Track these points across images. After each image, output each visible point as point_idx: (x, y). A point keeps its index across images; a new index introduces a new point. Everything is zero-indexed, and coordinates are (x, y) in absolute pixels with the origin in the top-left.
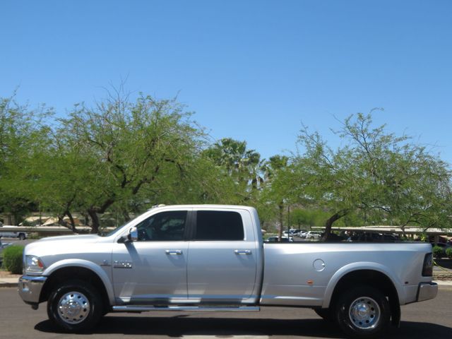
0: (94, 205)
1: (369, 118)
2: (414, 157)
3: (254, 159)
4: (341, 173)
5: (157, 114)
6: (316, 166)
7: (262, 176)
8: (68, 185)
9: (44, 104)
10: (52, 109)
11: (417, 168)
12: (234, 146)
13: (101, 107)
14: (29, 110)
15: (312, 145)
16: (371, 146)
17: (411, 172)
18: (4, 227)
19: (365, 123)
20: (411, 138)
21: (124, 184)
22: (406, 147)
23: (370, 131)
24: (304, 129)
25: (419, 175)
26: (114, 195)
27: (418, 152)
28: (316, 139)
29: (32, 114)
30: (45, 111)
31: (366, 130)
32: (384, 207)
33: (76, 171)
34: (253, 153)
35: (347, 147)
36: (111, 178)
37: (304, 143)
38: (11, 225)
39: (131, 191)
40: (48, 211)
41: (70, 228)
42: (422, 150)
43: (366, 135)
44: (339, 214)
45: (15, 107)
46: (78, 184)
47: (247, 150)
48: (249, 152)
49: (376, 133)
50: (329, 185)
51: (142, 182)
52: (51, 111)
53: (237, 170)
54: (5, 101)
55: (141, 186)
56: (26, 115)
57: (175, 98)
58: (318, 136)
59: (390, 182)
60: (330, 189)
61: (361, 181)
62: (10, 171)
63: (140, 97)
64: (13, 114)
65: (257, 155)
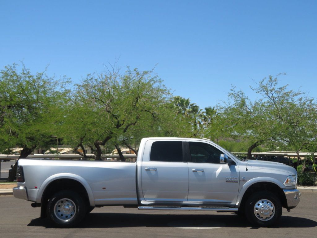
0: (98, 140)
1: (275, 80)
2: (306, 106)
3: (195, 109)
4: (258, 117)
5: (140, 81)
6: (241, 113)
7: (200, 120)
8: (83, 127)
9: (65, 76)
10: (70, 79)
11: (308, 113)
12: (182, 101)
13: (101, 77)
14: (55, 80)
15: (238, 99)
16: (277, 99)
17: (304, 116)
18: (35, 155)
19: (273, 84)
20: (304, 93)
21: (118, 126)
22: (301, 99)
23: (276, 89)
24: (233, 89)
25: (310, 118)
26: (112, 133)
27: (308, 103)
28: (241, 95)
29: (57, 82)
30: (65, 80)
31: (274, 89)
32: (285, 139)
33: (88, 118)
34: (195, 105)
35: (261, 100)
36: (110, 123)
37: (233, 98)
38: (39, 153)
39: (122, 131)
40: (68, 144)
41: (82, 155)
42: (311, 101)
43: (273, 92)
44: (257, 144)
45: (46, 78)
46: (88, 127)
47: (190, 104)
48: (192, 105)
49: (280, 90)
50: (250, 125)
51: (129, 125)
52: (69, 80)
53: (184, 116)
54: (40, 74)
55: (129, 127)
56: (53, 83)
57: (153, 70)
58: (242, 94)
59: (290, 122)
60: (250, 128)
61: (271, 122)
62: (44, 119)
63: (128, 70)
64: (45, 83)
65: (196, 107)
